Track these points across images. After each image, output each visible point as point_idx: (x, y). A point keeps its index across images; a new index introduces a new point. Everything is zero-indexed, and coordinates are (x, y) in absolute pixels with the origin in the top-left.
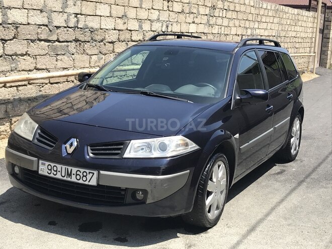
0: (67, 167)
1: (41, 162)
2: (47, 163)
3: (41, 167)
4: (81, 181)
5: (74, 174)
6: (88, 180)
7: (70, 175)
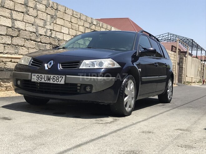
0: (48, 75)
1: (33, 74)
2: (36, 75)
3: (33, 77)
4: (55, 82)
5: (51, 79)
6: (59, 81)
7: (49, 79)
